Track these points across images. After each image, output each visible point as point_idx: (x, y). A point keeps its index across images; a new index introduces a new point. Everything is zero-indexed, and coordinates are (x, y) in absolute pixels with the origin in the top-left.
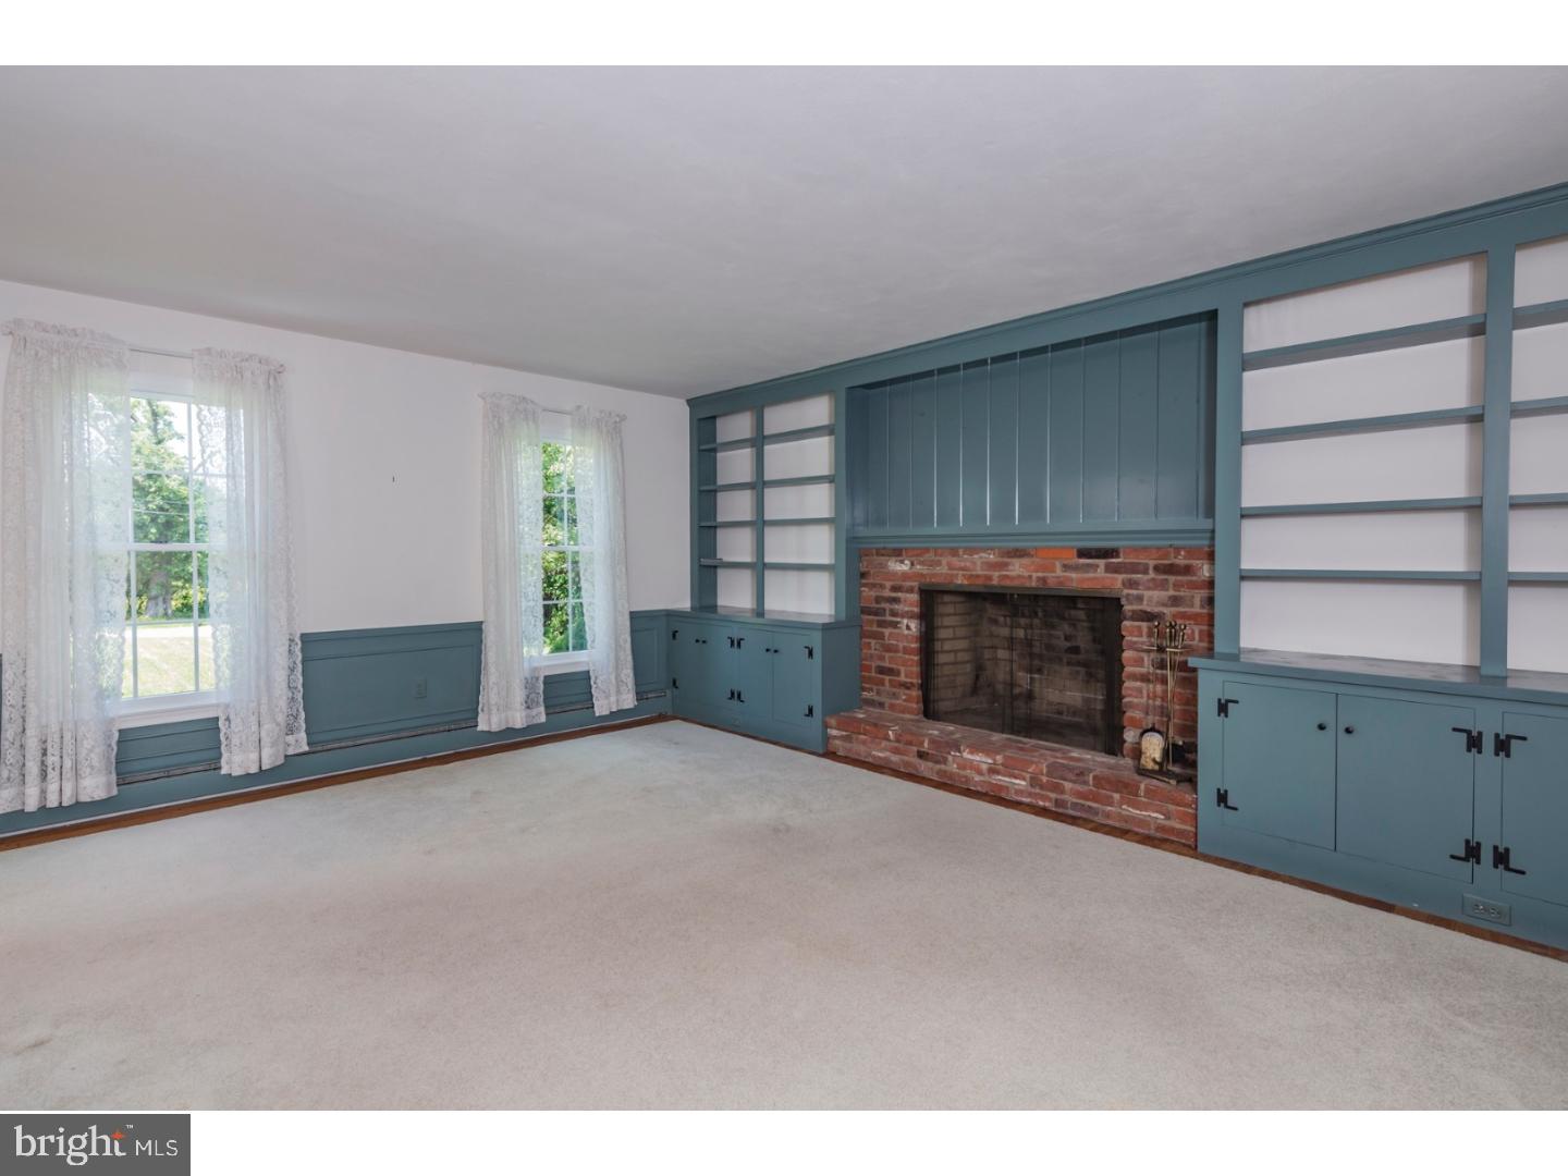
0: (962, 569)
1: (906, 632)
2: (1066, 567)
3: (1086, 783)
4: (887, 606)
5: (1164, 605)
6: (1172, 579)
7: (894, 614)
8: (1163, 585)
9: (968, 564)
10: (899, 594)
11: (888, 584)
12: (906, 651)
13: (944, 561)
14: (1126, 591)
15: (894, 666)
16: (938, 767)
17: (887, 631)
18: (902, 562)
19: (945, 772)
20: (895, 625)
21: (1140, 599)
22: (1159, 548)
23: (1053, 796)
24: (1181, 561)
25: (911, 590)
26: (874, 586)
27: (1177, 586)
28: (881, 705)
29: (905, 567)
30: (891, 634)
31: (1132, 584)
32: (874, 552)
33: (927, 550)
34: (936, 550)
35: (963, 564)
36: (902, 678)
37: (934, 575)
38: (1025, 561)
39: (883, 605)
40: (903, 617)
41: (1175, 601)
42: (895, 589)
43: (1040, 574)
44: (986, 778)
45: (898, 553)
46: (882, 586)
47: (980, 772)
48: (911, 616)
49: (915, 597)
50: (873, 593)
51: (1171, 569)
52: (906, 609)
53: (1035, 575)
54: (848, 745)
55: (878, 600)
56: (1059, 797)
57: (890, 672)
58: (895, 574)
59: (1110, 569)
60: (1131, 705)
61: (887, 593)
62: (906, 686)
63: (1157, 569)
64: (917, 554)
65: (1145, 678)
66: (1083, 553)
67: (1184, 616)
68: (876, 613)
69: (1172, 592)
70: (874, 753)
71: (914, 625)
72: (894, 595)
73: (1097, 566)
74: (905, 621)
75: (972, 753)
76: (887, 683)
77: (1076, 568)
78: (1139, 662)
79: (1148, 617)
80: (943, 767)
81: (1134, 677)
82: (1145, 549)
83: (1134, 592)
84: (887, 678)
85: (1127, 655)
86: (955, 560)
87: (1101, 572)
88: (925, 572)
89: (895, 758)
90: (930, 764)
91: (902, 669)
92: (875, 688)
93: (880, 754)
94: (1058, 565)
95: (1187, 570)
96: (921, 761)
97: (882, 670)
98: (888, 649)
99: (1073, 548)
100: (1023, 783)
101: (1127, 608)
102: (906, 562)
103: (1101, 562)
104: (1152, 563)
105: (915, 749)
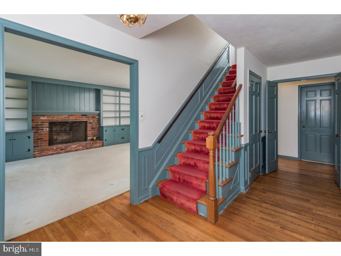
0: (60, 118)
1: (46, 131)
2: (80, 117)
3: (91, 144)
4: (40, 126)
5: (93, 121)
6: (93, 118)
7: (42, 127)
8: (92, 119)
9: (62, 117)
10: (44, 124)
11: (40, 122)
12: (45, 134)
13: (56, 117)
14: (88, 120)
15: (42, 138)
16: (65, 150)
17: (40, 131)
18: (45, 117)
19: (67, 151)
20: (43, 130)
21: (90, 121)
22: (92, 115)
23: (86, 147)
24: (94, 116)
25: (47, 122)
26: (35, 122)
27: (94, 119)
28: (38, 146)
29: (46, 118)
30: (41, 131)
31: (89, 119)
32: (36, 115)
33: (51, 115)
34: (53, 115)
35: (60, 117)
36: (44, 139)
37: (53, 119)
38: (73, 117)
39: (39, 126)
40: (45, 128)
41: (94, 121)
42: (42, 123)
43: (75, 118)
44: (75, 149)
45: (43, 116)
46: (39, 122)
47: (74, 148)
48: (47, 127)
49: (48, 124)
50: (35, 124)
51: (93, 117)
52: (46, 126)
53: (74, 119)
54: (40, 154)
55: (36, 125)
56: (87, 147)
57: (41, 139)
58: (42, 120)
59: (86, 117)
60: (89, 134)
61: (40, 123)
62: (46, 141)
63: (92, 117)
64: (48, 116)
65: (90, 131)
66: (82, 115)
67: (95, 122)
68: (36, 128)
69: (93, 120)
70: (49, 153)
71: (48, 129)
72: (42, 124)
73: (84, 117)
74: (45, 129)
75: (73, 146)
76: (40, 141)
77: (81, 117)
78: (90, 129)
79: (91, 123)
80: (66, 150)
81: (89, 131)
82: (90, 115)
83: (89, 120)
84: (40, 140)
85: (88, 128)
86: (59, 117)
87: (85, 118)
88: (51, 119)
89: (54, 152)
90: (64, 151)
91: (44, 138)
92: (36, 143)
93: (51, 153)
94: (78, 117)
95: (95, 117)
96: (61, 151)
97: (38, 139)
98: (40, 135)
99: (80, 115)
100: (82, 147)
101: (88, 122)
102: (46, 117)
103: (85, 116)
104: (91, 116)
105: (60, 149)
